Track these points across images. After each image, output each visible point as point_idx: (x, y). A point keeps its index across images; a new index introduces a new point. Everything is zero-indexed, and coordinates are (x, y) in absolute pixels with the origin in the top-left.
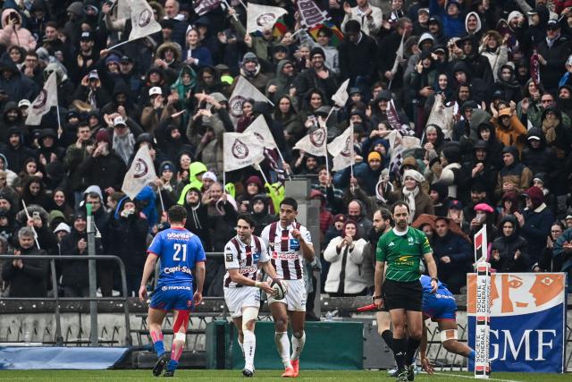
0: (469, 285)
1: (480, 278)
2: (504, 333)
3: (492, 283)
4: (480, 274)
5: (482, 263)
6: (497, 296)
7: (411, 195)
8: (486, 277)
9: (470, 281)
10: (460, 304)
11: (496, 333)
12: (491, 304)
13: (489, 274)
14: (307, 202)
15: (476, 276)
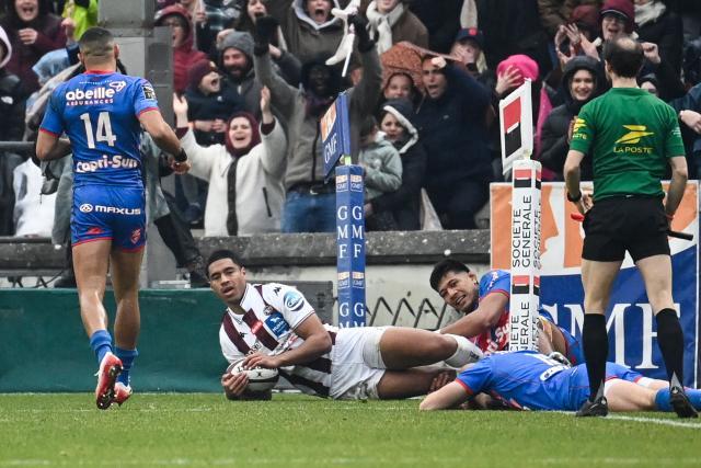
0: (494, 208)
1: (519, 194)
2: (568, 311)
3: (544, 202)
4: (519, 184)
5: (521, 162)
6: (555, 233)
7: (384, 23)
8: (532, 191)
9: (497, 200)
10: (474, 250)
11: (553, 310)
12: (543, 249)
13: (538, 186)
14: (143, 32)
15: (510, 190)
